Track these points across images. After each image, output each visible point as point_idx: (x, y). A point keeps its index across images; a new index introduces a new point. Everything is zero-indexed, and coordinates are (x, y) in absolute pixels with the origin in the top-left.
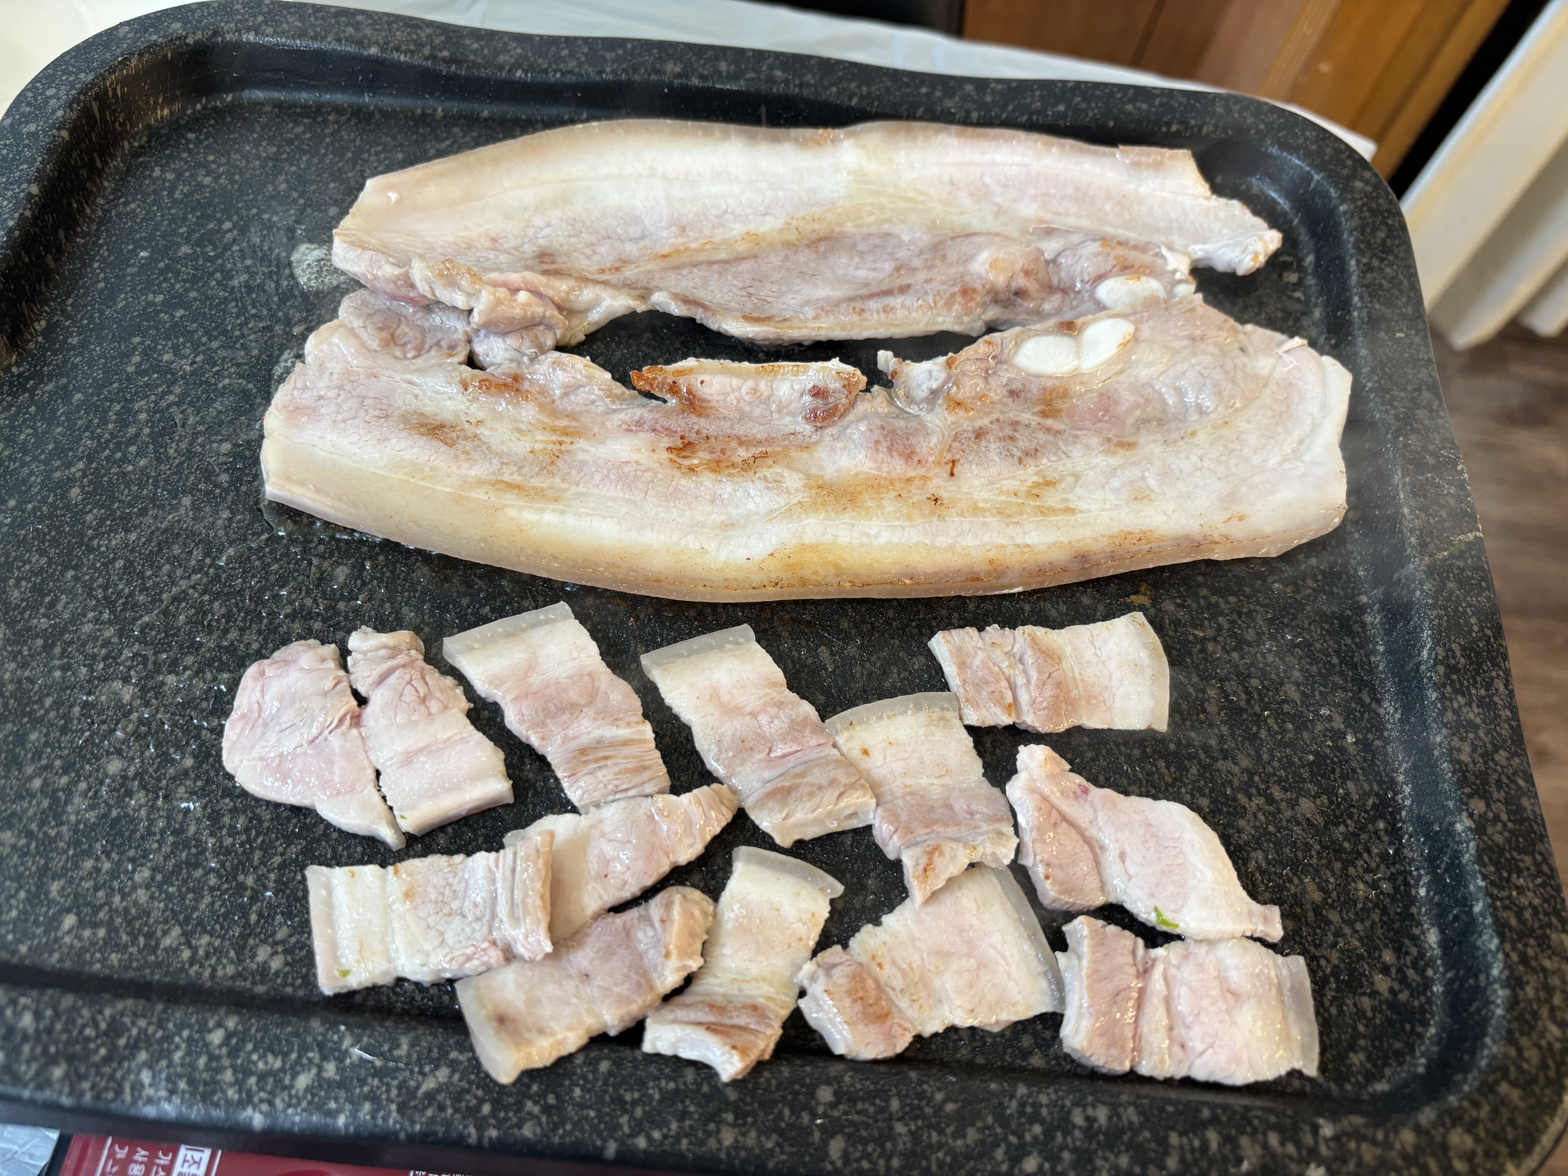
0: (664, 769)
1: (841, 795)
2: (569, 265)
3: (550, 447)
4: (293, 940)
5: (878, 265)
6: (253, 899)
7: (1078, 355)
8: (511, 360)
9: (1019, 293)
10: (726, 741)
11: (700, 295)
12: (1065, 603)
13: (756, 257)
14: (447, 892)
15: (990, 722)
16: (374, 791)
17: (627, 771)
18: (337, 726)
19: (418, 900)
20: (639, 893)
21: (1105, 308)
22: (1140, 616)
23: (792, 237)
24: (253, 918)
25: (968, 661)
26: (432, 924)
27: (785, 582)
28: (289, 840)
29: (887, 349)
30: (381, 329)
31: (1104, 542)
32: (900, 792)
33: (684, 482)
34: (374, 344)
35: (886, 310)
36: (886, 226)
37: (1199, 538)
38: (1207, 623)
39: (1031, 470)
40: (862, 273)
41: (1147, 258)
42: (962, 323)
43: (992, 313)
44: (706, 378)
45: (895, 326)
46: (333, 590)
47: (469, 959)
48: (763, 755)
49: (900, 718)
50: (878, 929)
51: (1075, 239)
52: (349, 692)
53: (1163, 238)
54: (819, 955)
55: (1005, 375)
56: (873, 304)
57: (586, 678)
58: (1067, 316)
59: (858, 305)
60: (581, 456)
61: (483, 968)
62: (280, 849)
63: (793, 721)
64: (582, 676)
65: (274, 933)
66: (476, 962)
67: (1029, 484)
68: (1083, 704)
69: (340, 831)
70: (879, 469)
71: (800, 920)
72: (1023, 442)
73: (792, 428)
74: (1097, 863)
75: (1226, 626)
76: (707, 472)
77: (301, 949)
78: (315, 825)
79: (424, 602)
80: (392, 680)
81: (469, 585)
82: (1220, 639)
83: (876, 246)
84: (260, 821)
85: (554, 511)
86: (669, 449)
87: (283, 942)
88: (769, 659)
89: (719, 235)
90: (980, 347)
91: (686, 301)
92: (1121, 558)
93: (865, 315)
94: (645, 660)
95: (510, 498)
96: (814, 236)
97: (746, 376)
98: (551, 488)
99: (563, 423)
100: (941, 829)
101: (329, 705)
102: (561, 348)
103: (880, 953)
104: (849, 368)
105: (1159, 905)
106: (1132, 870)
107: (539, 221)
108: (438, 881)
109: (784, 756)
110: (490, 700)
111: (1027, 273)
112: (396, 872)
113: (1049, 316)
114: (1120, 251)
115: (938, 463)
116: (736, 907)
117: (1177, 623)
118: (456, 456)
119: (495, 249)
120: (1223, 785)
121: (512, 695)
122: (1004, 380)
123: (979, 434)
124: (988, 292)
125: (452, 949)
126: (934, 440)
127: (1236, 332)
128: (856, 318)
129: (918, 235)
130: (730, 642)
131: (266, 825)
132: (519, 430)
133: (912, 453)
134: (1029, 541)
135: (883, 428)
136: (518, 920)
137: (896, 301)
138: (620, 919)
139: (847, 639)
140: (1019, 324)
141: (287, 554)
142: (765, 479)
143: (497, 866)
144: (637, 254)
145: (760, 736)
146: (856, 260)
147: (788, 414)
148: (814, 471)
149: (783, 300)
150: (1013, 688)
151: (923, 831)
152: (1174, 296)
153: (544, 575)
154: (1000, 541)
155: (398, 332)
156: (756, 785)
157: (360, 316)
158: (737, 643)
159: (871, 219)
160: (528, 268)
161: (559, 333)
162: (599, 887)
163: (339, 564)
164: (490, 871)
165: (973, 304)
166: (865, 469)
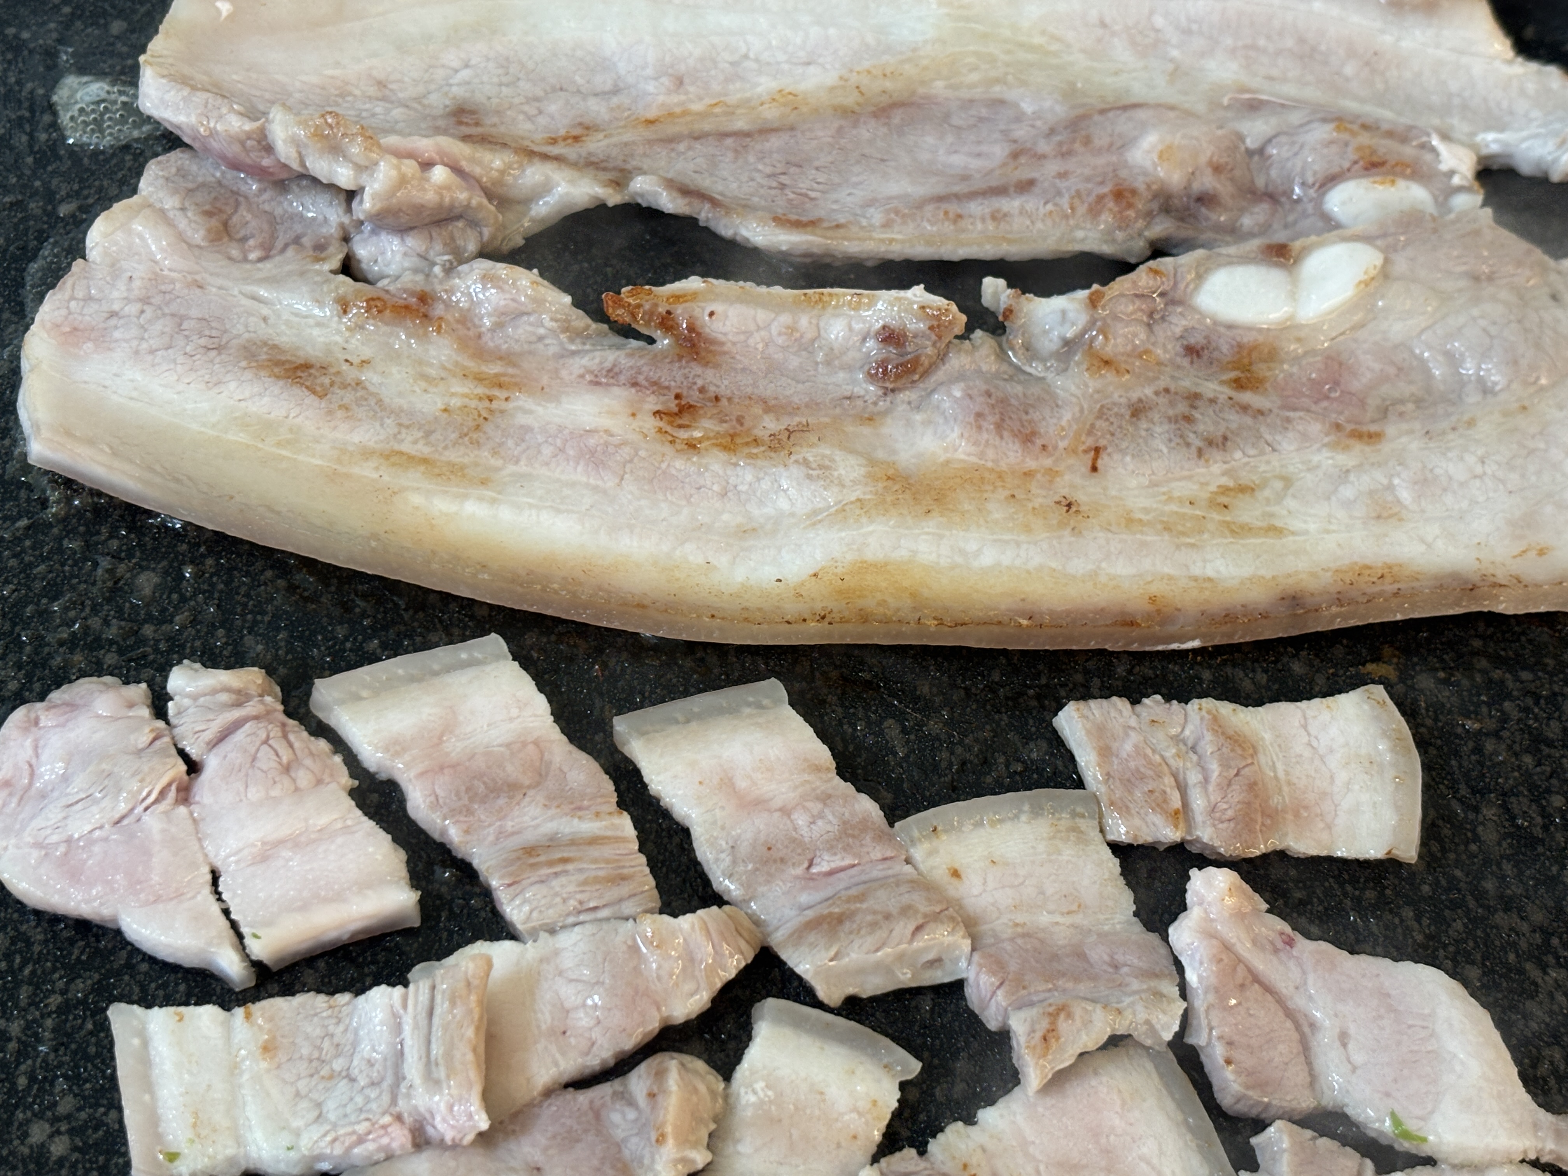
0: (653, 883)
1: (919, 928)
2: (502, 129)
3: (474, 404)
4: (83, 1115)
5: (984, 148)
6: (22, 1054)
7: (1293, 296)
8: (416, 271)
9: (1205, 199)
10: (744, 848)
11: (705, 183)
12: (1265, 671)
13: (792, 128)
14: (326, 1044)
15: (1146, 837)
16: (212, 899)
17: (597, 880)
18: (157, 801)
19: (282, 1057)
20: (612, 1063)
21: (1338, 226)
22: (1379, 691)
23: (850, 100)
24: (22, 1082)
25: (1115, 746)
26: (303, 1092)
27: (836, 616)
28: (73, 972)
29: (996, 275)
30: (209, 214)
31: (1327, 578)
32: (1009, 932)
33: (679, 464)
34: (198, 237)
35: (997, 217)
36: (997, 89)
37: (1476, 579)
38: (1484, 709)
39: (1217, 468)
40: (959, 161)
41: (1408, 151)
42: (1114, 241)
43: (1160, 228)
44: (718, 307)
45: (1009, 241)
46: (133, 606)
47: (361, 1140)
48: (799, 871)
49: (1008, 825)
50: (971, 1129)
51: (1295, 118)
52: (174, 751)
53: (1436, 122)
54: (884, 1161)
55: (1178, 323)
56: (975, 208)
57: (531, 748)
58: (1280, 237)
59: (953, 208)
60: (522, 419)
61: (382, 1156)
62: (61, 984)
63: (845, 823)
64: (524, 744)
65: (55, 1104)
66: (370, 1146)
67: (1213, 488)
68: (1290, 817)
69: (152, 960)
70: (982, 455)
71: (855, 1110)
72: (1206, 423)
73: (847, 390)
74: (1305, 1049)
75: (1515, 715)
76: (715, 451)
77: (96, 1129)
78: (112, 951)
79: (278, 629)
80: (240, 736)
81: (347, 607)
82: (1505, 734)
83: (981, 119)
84: (29, 943)
85: (481, 499)
86: (657, 413)
87: (68, 1117)
88: (809, 731)
89: (736, 93)
90: (1141, 277)
91: (685, 191)
92: (1352, 602)
93: (962, 224)
94: (621, 725)
95: (413, 478)
96: (885, 100)
97: (779, 307)
98: (477, 465)
99: (494, 369)
100: (1070, 985)
101: (146, 768)
102: (488, 253)
103: (974, 1161)
104: (939, 301)
105: (1397, 1109)
106: (1358, 1058)
107: (451, 58)
108: (313, 1029)
109: (831, 873)
110: (383, 776)
111: (1217, 169)
112: (248, 1016)
113: (1251, 235)
114: (1365, 139)
115: (1072, 451)
116: (759, 1086)
117: (1437, 709)
118: (330, 412)
119: (384, 99)
120: (1503, 948)
121: (420, 768)
122: (1178, 331)
123: (1138, 411)
124: (1155, 196)
125: (335, 1126)
126: (1067, 416)
127: (1545, 269)
128: (948, 228)
129: (1048, 104)
130: (749, 705)
131: (37, 948)
132: (425, 377)
133: (1034, 433)
134: (1210, 572)
135: (989, 394)
136: (437, 1082)
137: (1012, 204)
138: (583, 1097)
139: (927, 708)
140: (1202, 246)
141: (61, 550)
142: (806, 463)
143: (405, 1006)
144: (607, 117)
145: (795, 842)
146: (950, 139)
147: (842, 368)
148: (880, 454)
149: (834, 196)
150: (1182, 788)
151: (1042, 987)
152: (1450, 211)
153: (464, 592)
154: (1167, 570)
155: (235, 219)
156: (789, 913)
157: (175, 191)
158: (760, 706)
159: (974, 77)
160: (438, 131)
161: (487, 232)
162: (553, 1048)
163: (143, 569)
164: (395, 1016)
165: (1131, 213)
166: (960, 455)
